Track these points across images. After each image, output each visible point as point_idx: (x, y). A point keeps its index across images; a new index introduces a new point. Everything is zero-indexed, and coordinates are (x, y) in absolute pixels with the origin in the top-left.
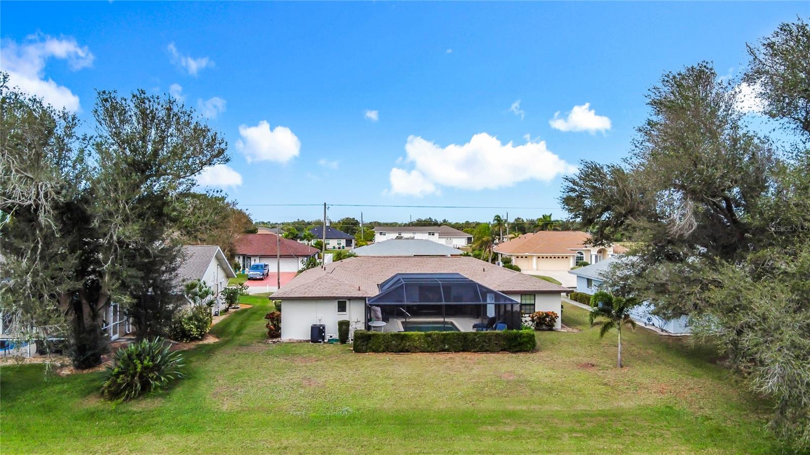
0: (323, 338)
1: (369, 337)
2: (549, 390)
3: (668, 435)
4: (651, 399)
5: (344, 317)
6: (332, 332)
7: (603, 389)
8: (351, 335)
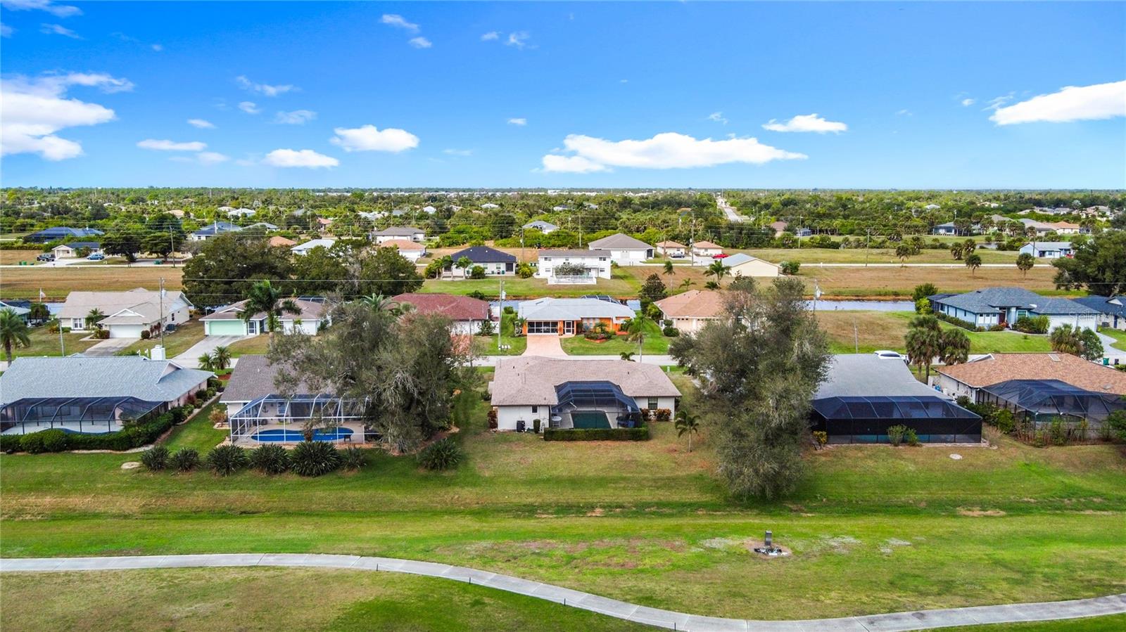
0: (524, 429)
1: (553, 433)
2: (646, 466)
3: (693, 488)
4: (694, 471)
5: (536, 416)
6: (529, 425)
7: (673, 465)
8: (542, 427)
